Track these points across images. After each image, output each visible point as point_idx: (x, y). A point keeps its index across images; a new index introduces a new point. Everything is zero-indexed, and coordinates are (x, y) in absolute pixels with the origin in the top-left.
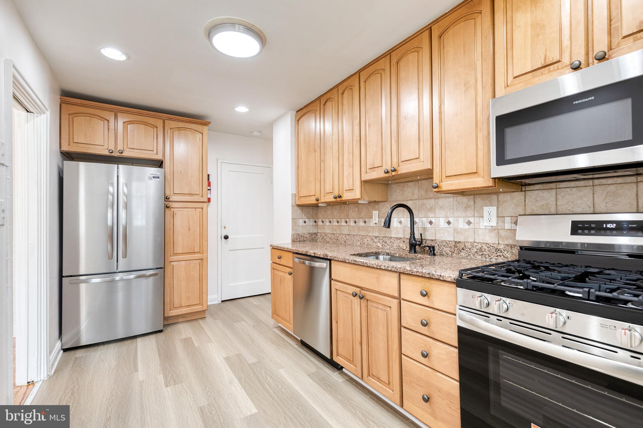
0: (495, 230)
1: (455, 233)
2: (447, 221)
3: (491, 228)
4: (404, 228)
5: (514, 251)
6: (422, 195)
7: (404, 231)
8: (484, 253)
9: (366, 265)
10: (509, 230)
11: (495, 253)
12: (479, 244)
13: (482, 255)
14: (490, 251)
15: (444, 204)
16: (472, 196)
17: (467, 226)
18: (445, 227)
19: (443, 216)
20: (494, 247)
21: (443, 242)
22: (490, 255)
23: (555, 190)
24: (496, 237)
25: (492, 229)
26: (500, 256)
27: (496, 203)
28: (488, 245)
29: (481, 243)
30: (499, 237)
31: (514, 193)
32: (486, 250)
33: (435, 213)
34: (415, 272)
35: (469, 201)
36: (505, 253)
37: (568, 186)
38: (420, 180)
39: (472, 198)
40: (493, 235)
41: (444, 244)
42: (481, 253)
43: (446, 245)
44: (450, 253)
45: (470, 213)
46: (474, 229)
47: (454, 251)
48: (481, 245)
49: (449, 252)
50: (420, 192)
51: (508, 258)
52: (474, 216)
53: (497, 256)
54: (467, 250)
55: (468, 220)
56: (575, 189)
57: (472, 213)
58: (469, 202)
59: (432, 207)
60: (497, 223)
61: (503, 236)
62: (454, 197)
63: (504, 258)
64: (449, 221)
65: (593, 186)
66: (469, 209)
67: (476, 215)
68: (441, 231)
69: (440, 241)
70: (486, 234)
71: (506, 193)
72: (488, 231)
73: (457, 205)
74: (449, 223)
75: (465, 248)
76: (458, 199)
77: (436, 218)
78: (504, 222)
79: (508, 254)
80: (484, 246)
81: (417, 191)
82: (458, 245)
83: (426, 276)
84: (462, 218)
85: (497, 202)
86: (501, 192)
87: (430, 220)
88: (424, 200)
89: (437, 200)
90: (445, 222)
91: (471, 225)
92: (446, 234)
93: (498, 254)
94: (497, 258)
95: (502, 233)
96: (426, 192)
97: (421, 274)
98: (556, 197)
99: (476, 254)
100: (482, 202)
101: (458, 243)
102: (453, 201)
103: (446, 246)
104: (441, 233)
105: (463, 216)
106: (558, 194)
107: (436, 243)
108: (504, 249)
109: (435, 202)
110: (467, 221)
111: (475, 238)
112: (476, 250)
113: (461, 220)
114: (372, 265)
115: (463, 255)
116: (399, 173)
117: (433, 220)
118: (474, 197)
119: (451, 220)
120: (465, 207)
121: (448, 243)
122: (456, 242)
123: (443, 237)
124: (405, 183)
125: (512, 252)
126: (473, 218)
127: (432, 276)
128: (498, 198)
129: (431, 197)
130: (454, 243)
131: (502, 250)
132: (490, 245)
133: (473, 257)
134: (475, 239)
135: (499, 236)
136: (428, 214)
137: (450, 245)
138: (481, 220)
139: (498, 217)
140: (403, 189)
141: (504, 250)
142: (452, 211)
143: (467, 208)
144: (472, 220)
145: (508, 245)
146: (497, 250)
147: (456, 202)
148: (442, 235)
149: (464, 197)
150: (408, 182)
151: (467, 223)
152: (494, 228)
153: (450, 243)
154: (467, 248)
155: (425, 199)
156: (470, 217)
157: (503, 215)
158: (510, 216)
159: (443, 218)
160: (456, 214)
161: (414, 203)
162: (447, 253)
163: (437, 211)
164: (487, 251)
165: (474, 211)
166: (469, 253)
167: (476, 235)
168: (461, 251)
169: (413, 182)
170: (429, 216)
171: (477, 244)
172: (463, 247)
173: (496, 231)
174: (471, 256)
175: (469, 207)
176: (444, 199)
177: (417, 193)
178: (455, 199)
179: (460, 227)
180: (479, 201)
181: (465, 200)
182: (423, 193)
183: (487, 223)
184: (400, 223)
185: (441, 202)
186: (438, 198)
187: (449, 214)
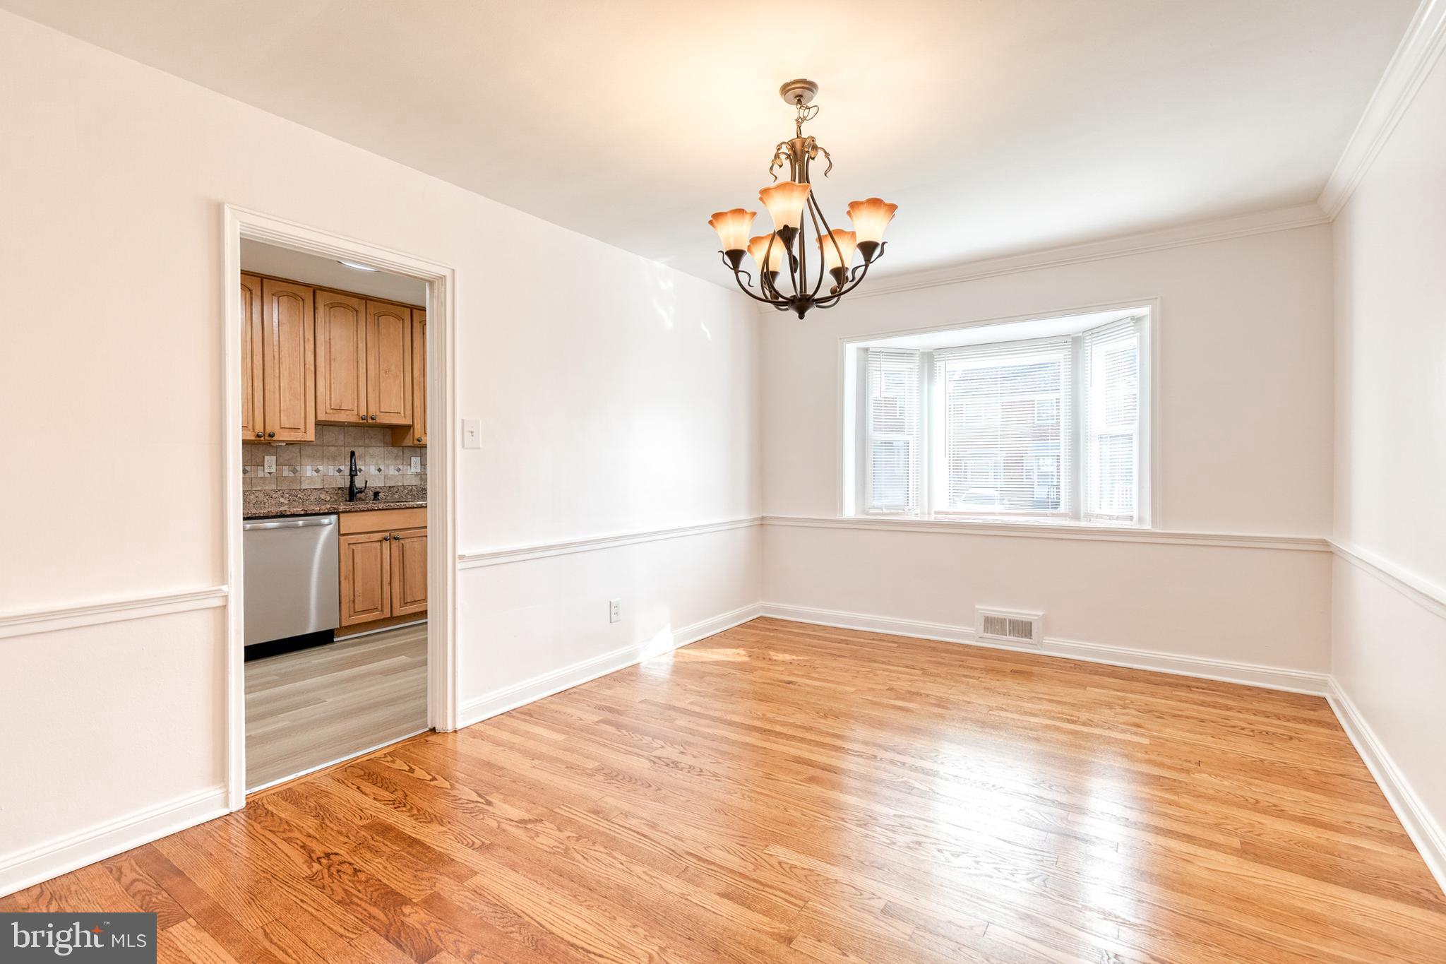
1: (387, 479)
6: (349, 442)
7: (323, 480)
8: (413, 493)
12: (410, 487)
15: (375, 453)
16: (402, 449)
17: (397, 473)
18: (377, 474)
19: (375, 464)
21: (378, 487)
24: (420, 480)
25: (417, 474)
27: (419, 454)
33: (365, 461)
35: (399, 451)
40: (418, 478)
41: (380, 488)
44: (386, 495)
45: (399, 462)
46: (403, 475)
49: (384, 494)
50: (346, 439)
52: (403, 465)
57: (401, 462)
59: (366, 456)
60: (421, 470)
62: (384, 447)
64: (379, 468)
67: (405, 463)
68: (371, 478)
70: (411, 478)
73: (388, 454)
74: (379, 470)
75: (398, 491)
76: (389, 449)
77: (366, 466)
81: (343, 437)
82: (392, 489)
87: (364, 468)
89: (366, 449)
90: (375, 469)
92: (377, 481)
96: (354, 439)
99: (407, 495)
100: (409, 453)
101: (392, 487)
103: (381, 491)
104: (374, 479)
105: (393, 464)
107: (372, 488)
110: (396, 468)
111: (403, 482)
113: (392, 467)
118: (404, 449)
119: (382, 467)
121: (383, 488)
123: (374, 483)
129: (363, 446)
130: (388, 488)
135: (422, 479)
137: (385, 489)
142: (384, 459)
143: (396, 457)
144: (401, 467)
147: (387, 451)
148: (374, 481)
149: (394, 448)
151: (396, 470)
153: (385, 487)
154: (400, 491)
155: (359, 447)
156: (399, 465)
159: (375, 466)
160: (386, 462)
163: (368, 459)
166: (402, 494)
168: (395, 494)
171: (408, 487)
172: (396, 490)
175: (399, 457)
176: (375, 448)
177: (343, 439)
178: (386, 449)
179: (391, 473)
180: (407, 452)
181: (395, 450)
182: (350, 440)
183: (413, 470)
184: (317, 471)
185: (371, 450)
186: (368, 447)
187: (379, 463)
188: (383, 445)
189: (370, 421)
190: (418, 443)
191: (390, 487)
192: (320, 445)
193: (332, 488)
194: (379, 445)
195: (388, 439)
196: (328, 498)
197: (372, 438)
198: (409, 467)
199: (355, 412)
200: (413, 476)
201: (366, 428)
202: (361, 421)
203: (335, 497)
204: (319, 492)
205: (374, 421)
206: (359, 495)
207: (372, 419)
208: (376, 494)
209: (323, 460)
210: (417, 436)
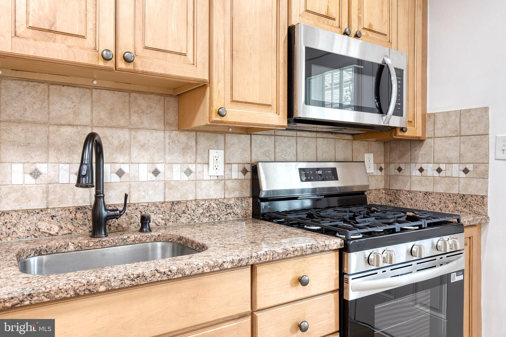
0: (221, 180)
1: (167, 190)
2: (153, 170)
3: (216, 178)
4: (47, 188)
5: (244, 205)
6: (100, 119)
7: (47, 192)
8: (213, 213)
9: (180, 275)
10: (236, 179)
11: (225, 210)
12: (206, 201)
13: (210, 216)
14: (219, 208)
15: (148, 141)
16: (194, 133)
17: (185, 178)
18: (149, 180)
19: (146, 161)
20: (224, 203)
21: (150, 205)
22: (219, 214)
23: (273, 137)
24: (222, 190)
25: (218, 180)
26: (230, 214)
27: (222, 146)
28: (217, 202)
29: (209, 200)
30: (225, 190)
31: (241, 135)
32: (215, 208)
33: (130, 155)
34: (292, 253)
35: (189, 139)
36: (235, 208)
37: (282, 134)
38: (96, 88)
39: (194, 136)
40: (220, 187)
41: (153, 208)
42: (207, 215)
43: (156, 210)
44: (163, 222)
45: (190, 158)
46: (196, 180)
47: (169, 218)
48: (209, 203)
49: (161, 221)
50: (95, 113)
51: (238, 214)
52: (195, 163)
53: (227, 215)
54: (189, 212)
55: (186, 167)
56: (286, 138)
57: (193, 157)
58: (189, 141)
59: (123, 144)
60: (224, 172)
61: (229, 188)
62: (164, 130)
63: (234, 216)
64: (156, 169)
65: (297, 137)
66: (189, 151)
67: (199, 160)
68: (140, 188)
69: (144, 204)
70: (210, 186)
71: (233, 135)
72: (214, 183)
73: (171, 143)
74: (156, 173)
75: (187, 210)
76: (172, 134)
77: (131, 165)
78: (231, 170)
79: (238, 210)
80: (212, 204)
81: (89, 108)
82: (176, 207)
83: (307, 253)
84: (179, 166)
85: (224, 145)
86: (229, 133)
87: (119, 168)
88: (104, 128)
89: (133, 133)
90: (149, 172)
91: (192, 175)
92: (151, 192)
93: (229, 211)
94: (226, 216)
95: (229, 184)
96: (110, 114)
97: (300, 253)
98: (275, 145)
99: (202, 217)
100: (206, 143)
101: (176, 204)
102: (165, 138)
103: (155, 213)
104: (141, 190)
105: (180, 162)
106: (276, 141)
107: (136, 209)
108: (234, 203)
109: (130, 135)
110: (185, 169)
111: (196, 194)
112: (202, 211)
113: (177, 168)
114: (198, 269)
115: (184, 221)
116: (140, 68)
117: (125, 168)
118: (196, 134)
119: (160, 167)
120: (183, 149)
121: (160, 206)
122: (173, 202)
123: (145, 197)
124: (52, 84)
125: (242, 206)
126: (194, 165)
127: (315, 249)
128: (225, 140)
129: (122, 125)
130: (169, 206)
131: (233, 205)
132: (219, 200)
133: (198, 221)
134: (196, 196)
135: (225, 188)
136: (114, 156)
137: (162, 210)
138: (204, 167)
139: (225, 164)
140: (46, 97)
141: (235, 206)
142: (163, 154)
143: (185, 150)
144: (192, 167)
145: (239, 198)
146: (228, 206)
147: (169, 139)
148: (143, 193)
149: (182, 133)
150: (63, 86)
151: (185, 172)
152: (220, 178)
153: (164, 205)
154: (189, 210)
155: (106, 127)
156: (190, 163)
157: (230, 161)
158: (237, 162)
159: (146, 165)
160: (168, 158)
161: (79, 132)
162: (158, 223)
163: (135, 152)
164: (216, 210)
165: (196, 155)
166: (193, 217)
167: (198, 190)
168: (181, 216)
169: (77, 89)
170: (117, 161)
171: (203, 203)
172: (184, 209)
173: (223, 182)
174: (195, 221)
175: (189, 149)
176: (148, 133)
177: (89, 113)
178: (167, 134)
179: (175, 179)
180: (203, 141)
181: (183, 137)
182: (103, 115)
183: (213, 172)
184: (36, 174)
185: (142, 136)
186: (137, 129)
187: (156, 159)
188: (162, 126)
189: (122, 65)
190: (219, 118)
191: (173, 203)
192: (44, 124)
193: (63, 209)
194: (156, 126)
195: (172, 116)
196: (55, 229)
197: (143, 112)
198: (206, 166)
199: (89, 42)
200: (213, 182)
201: (133, 95)
202: (101, 63)
203: (70, 226)
204: (35, 218)
205: (130, 67)
206: (113, 222)
207: (127, 60)
208: (145, 220)
209: (47, 152)
210: (216, 106)
